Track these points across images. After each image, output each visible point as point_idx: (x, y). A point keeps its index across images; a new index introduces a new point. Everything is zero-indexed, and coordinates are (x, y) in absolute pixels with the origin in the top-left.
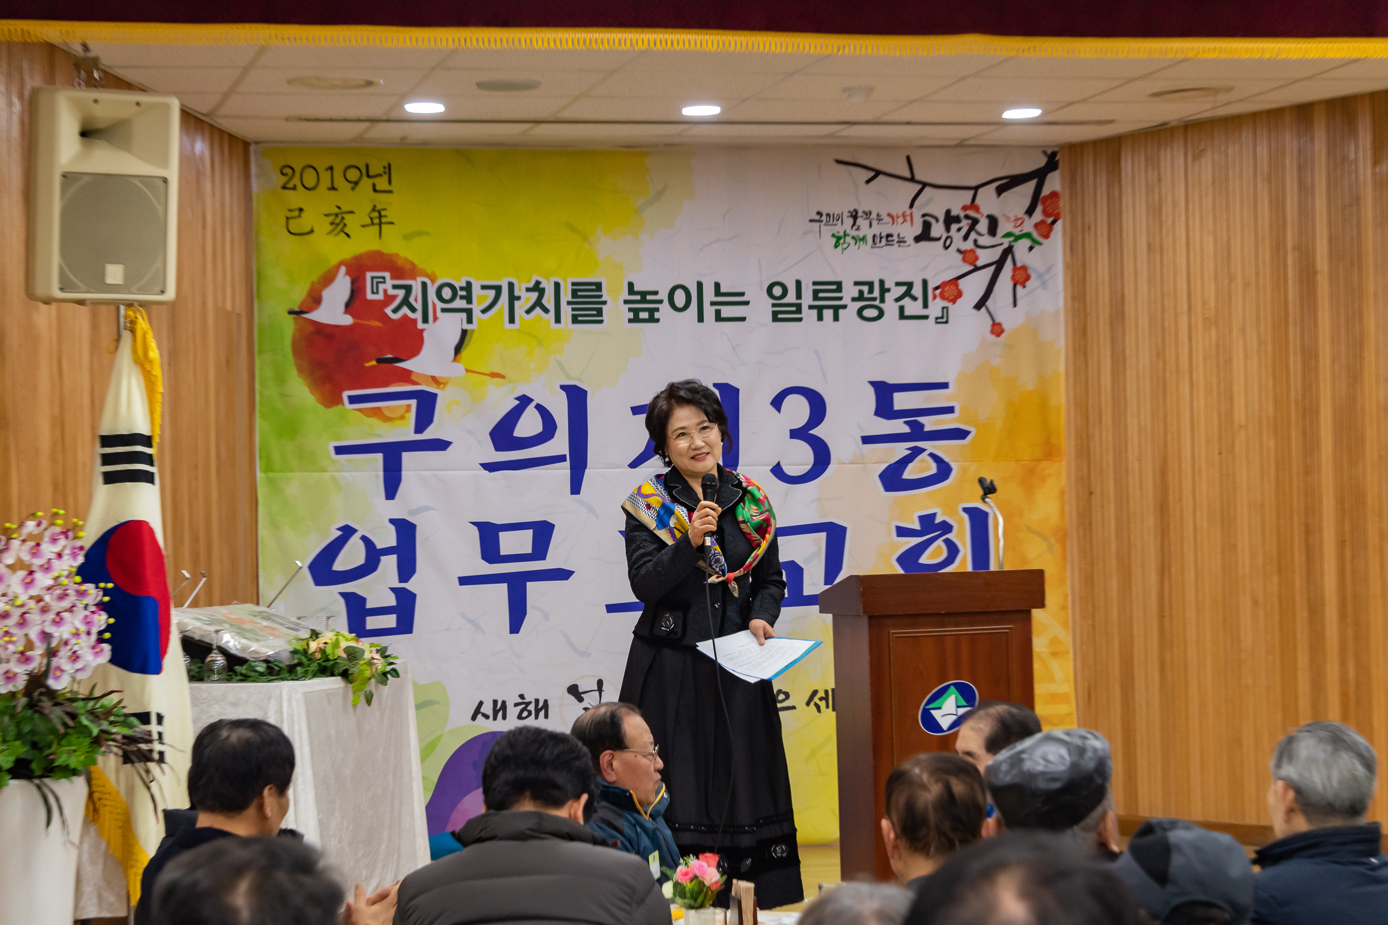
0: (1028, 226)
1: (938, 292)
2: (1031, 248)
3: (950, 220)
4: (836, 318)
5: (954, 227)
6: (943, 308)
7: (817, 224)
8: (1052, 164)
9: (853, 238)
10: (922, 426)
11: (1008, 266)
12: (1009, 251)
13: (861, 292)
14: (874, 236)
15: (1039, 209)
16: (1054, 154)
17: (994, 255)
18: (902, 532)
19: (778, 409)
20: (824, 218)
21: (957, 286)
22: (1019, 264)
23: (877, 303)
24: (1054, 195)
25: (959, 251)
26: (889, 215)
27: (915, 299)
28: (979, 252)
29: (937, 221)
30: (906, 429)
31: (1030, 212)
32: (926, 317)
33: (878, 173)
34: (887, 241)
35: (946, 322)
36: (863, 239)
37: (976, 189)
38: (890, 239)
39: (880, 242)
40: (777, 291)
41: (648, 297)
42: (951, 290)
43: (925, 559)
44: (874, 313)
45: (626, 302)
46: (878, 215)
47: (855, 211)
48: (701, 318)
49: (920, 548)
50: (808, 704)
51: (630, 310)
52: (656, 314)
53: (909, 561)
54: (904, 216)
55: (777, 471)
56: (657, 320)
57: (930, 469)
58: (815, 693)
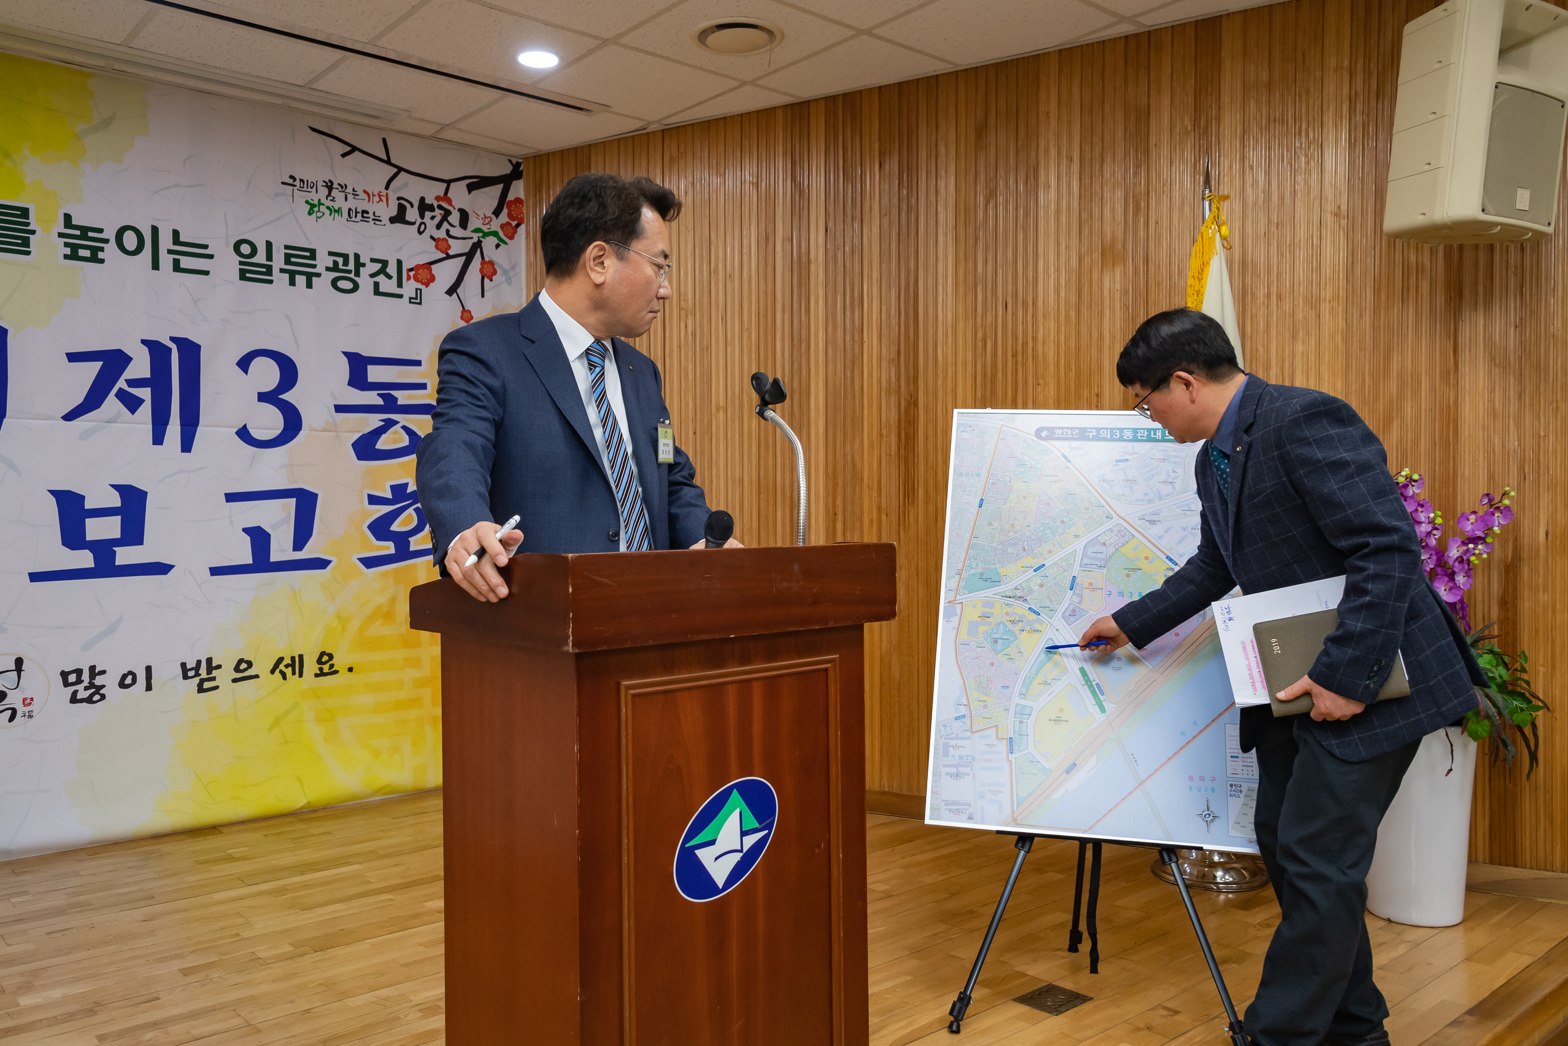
0: (495, 225)
1: (412, 274)
2: (497, 246)
3: (424, 207)
4: (309, 285)
5: (428, 214)
6: (417, 290)
7: (292, 187)
8: (516, 174)
9: (328, 208)
10: (396, 399)
11: (477, 260)
12: (477, 246)
13: (336, 263)
14: (350, 210)
15: (505, 211)
16: (518, 164)
17: (464, 247)
18: (373, 500)
19: (246, 371)
20: (297, 183)
21: (430, 270)
22: (487, 259)
23: (352, 276)
24: (518, 200)
25: (432, 237)
26: (365, 192)
27: (389, 277)
28: (451, 241)
29: (412, 206)
30: (380, 402)
31: (497, 212)
32: (400, 296)
33: (354, 149)
34: (363, 217)
35: (420, 303)
36: (338, 211)
37: (449, 182)
38: (365, 215)
39: (356, 216)
40: (245, 249)
41: (90, 234)
42: (424, 274)
43: (396, 527)
44: (348, 285)
45: (61, 235)
46: (354, 190)
47: (330, 181)
48: (156, 266)
49: (392, 516)
50: (273, 672)
51: (66, 245)
52: (101, 255)
53: (380, 529)
54: (379, 196)
55: (244, 434)
56: (102, 261)
57: (404, 441)
58: (281, 660)
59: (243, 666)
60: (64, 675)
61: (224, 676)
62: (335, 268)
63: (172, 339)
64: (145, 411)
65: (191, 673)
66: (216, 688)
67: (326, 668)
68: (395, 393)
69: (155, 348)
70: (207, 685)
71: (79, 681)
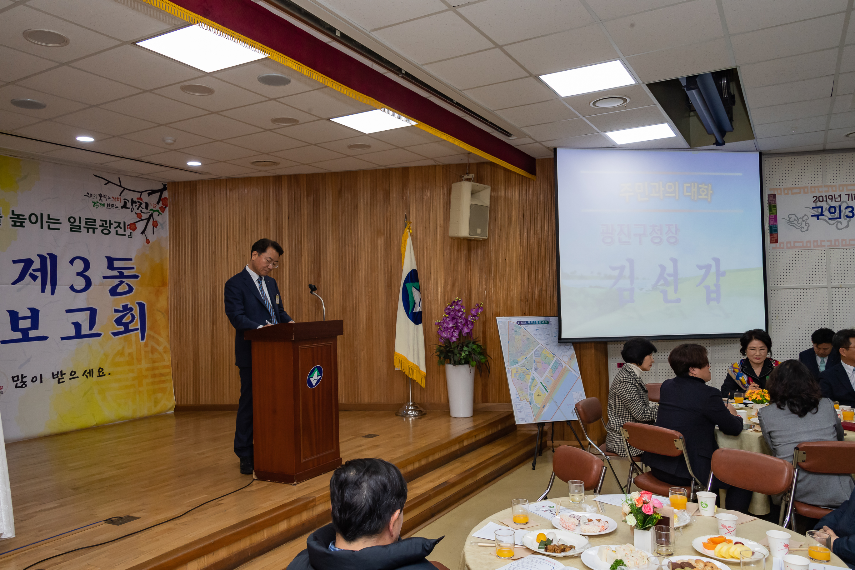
0: (158, 208)
1: (129, 227)
2: (158, 215)
3: (133, 202)
4: (94, 232)
5: (134, 205)
7: (88, 197)
8: (165, 188)
9: (100, 204)
10: (124, 273)
11: (151, 220)
12: (151, 215)
13: (103, 224)
14: (108, 204)
15: (161, 202)
16: (166, 185)
17: (147, 216)
18: (116, 311)
19: (72, 264)
20: (90, 195)
21: (135, 225)
22: (155, 220)
23: (108, 228)
24: (166, 198)
25: (136, 213)
26: (113, 197)
27: (121, 228)
28: (142, 214)
29: (129, 202)
30: (118, 274)
31: (158, 203)
32: (125, 235)
33: (109, 182)
34: (112, 206)
35: (132, 237)
36: (104, 205)
37: (141, 192)
39: (109, 207)
40: (72, 220)
41: (20, 217)
42: (133, 227)
43: (124, 321)
44: (107, 232)
45: (11, 218)
46: (109, 197)
47: (101, 194)
48: (42, 228)
49: (123, 317)
50: (83, 375)
51: (12, 221)
52: (24, 224)
53: (119, 321)
54: (118, 199)
55: (72, 288)
56: (24, 227)
57: (126, 289)
58: (86, 371)
59: (73, 373)
60: (13, 378)
61: (67, 377)
62: (102, 226)
63: (48, 254)
64: (39, 280)
65: (55, 376)
66: (64, 382)
67: (101, 374)
68: (123, 271)
69: (42, 258)
70: (61, 381)
71: (18, 380)
